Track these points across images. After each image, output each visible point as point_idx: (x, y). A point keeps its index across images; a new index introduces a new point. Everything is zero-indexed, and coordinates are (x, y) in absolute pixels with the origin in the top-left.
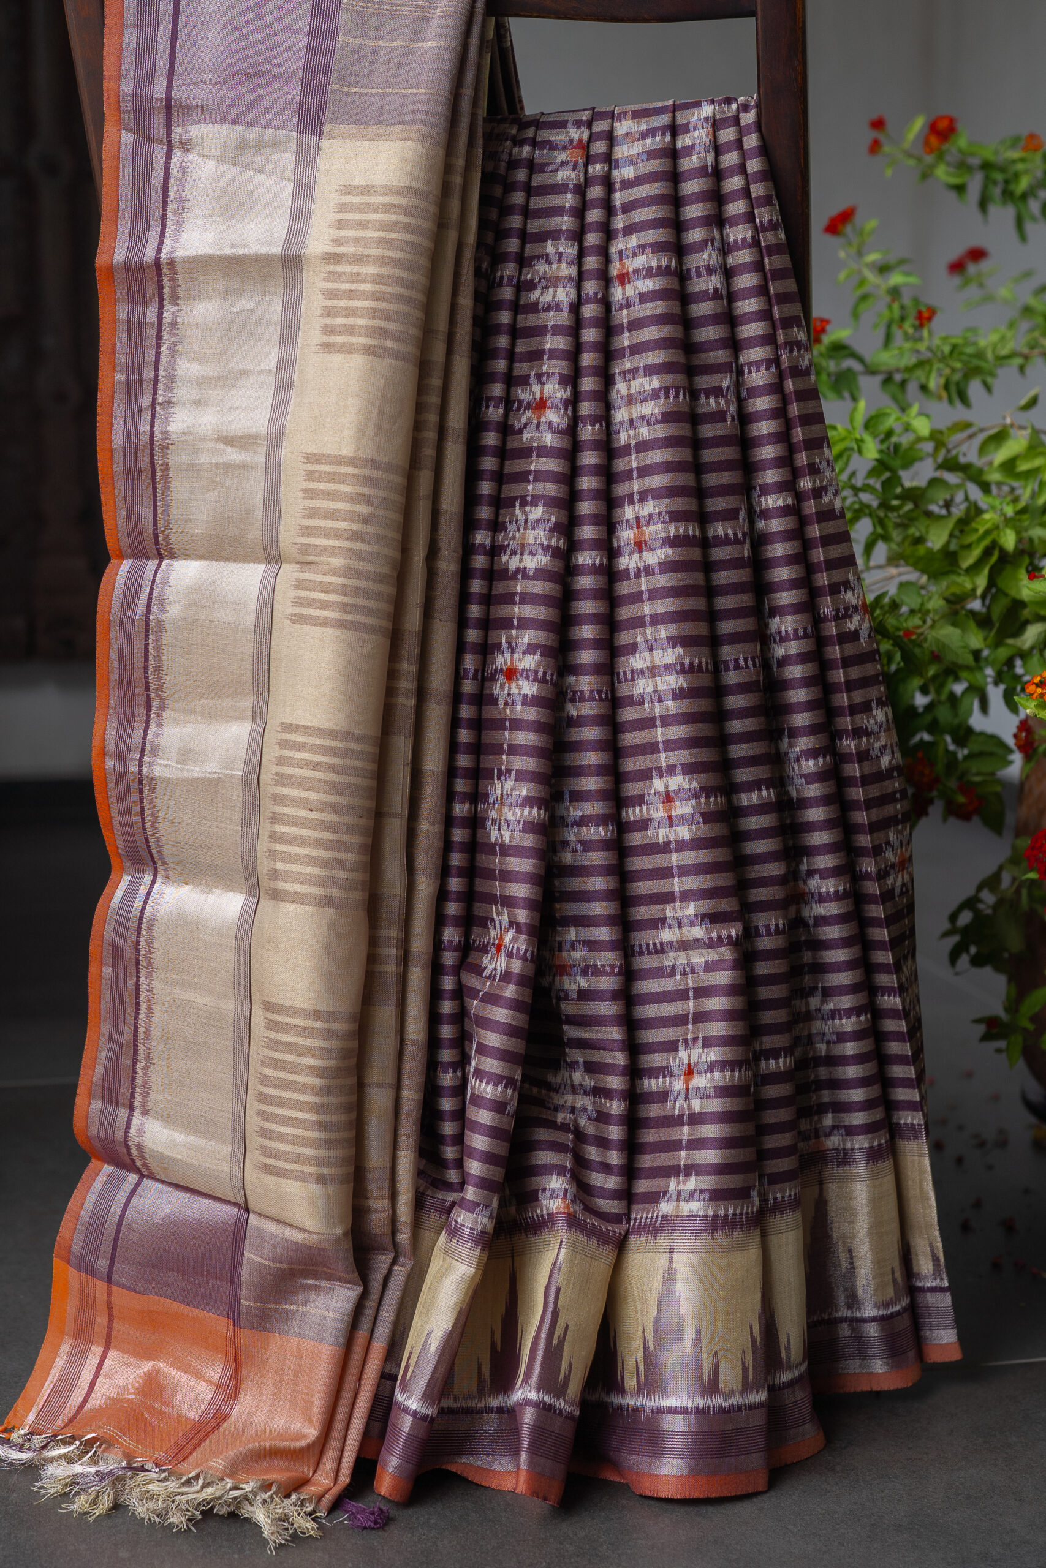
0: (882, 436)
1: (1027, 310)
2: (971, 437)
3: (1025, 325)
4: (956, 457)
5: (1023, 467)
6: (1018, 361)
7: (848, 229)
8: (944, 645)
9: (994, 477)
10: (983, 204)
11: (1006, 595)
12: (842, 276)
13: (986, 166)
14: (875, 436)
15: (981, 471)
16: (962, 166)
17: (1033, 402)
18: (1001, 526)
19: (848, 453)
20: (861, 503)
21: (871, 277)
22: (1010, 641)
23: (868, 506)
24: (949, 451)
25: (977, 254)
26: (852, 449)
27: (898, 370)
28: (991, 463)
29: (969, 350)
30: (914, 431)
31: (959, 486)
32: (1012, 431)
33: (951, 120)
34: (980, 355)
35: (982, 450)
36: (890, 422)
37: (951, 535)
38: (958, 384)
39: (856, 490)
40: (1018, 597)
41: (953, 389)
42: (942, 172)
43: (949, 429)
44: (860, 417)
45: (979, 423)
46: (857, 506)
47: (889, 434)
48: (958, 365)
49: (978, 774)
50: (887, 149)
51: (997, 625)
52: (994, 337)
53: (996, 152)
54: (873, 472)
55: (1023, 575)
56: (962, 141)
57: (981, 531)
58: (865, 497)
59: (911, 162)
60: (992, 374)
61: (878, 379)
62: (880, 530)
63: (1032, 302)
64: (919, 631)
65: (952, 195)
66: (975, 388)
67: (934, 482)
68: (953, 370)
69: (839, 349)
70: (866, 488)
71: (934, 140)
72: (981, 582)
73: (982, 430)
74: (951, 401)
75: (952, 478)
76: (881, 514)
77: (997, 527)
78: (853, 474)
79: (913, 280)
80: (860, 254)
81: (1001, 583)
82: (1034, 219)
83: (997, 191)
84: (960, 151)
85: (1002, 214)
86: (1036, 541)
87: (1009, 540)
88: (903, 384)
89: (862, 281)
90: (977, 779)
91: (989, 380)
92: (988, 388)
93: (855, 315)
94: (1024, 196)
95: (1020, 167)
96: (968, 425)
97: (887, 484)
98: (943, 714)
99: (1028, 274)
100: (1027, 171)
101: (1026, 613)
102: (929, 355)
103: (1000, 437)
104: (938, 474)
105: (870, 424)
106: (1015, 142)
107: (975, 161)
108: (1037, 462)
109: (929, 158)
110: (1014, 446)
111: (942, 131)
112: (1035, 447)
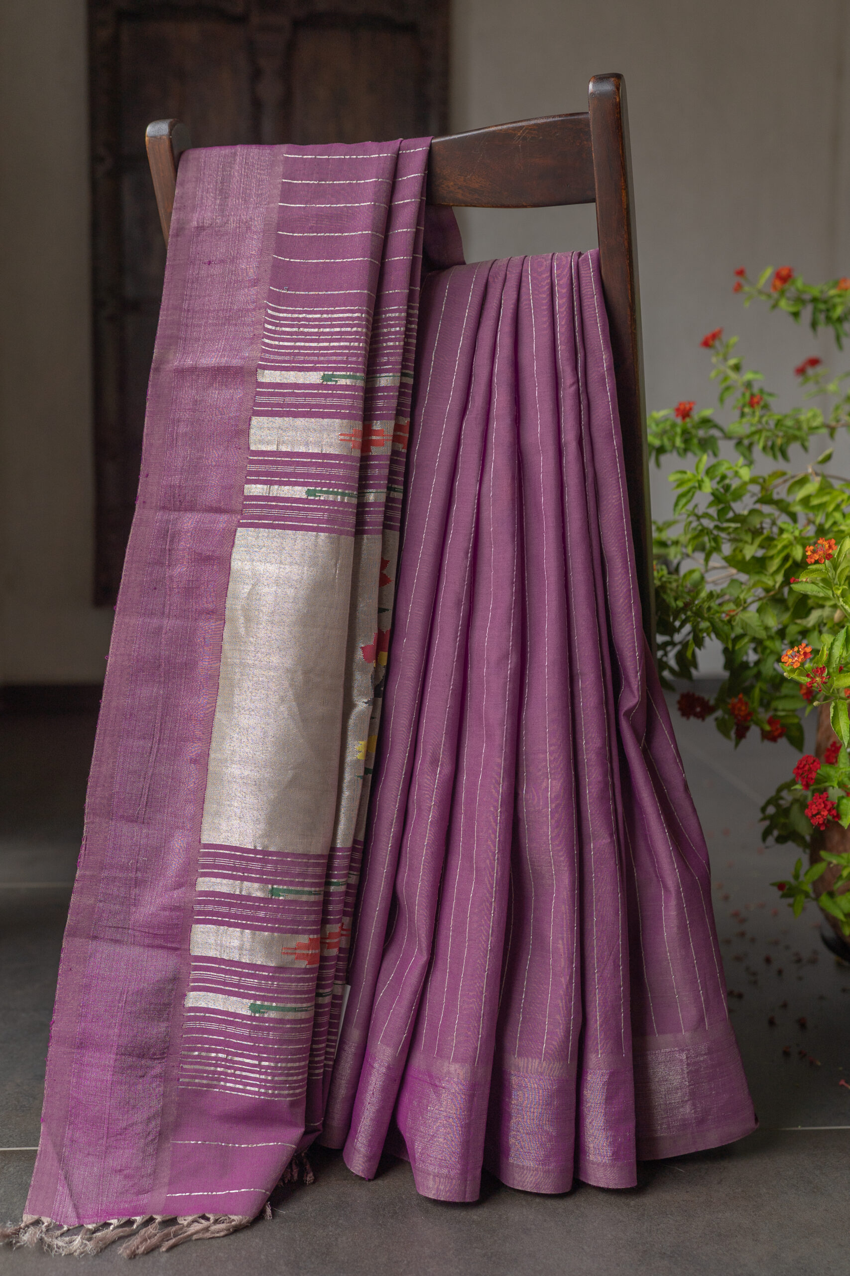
0: (718, 479)
2: (785, 481)
4: (771, 495)
5: (815, 502)
7: (717, 343)
8: (747, 624)
9: (798, 509)
10: (814, 325)
11: (795, 590)
12: (713, 374)
13: (814, 300)
14: (712, 479)
15: (788, 505)
16: (799, 300)
17: (828, 458)
18: (794, 543)
19: (693, 490)
20: (701, 524)
21: (733, 375)
22: (799, 621)
23: (707, 529)
24: (768, 490)
25: (814, 362)
26: (694, 487)
28: (794, 501)
29: (791, 423)
30: (740, 478)
31: (770, 514)
32: (811, 478)
33: (790, 270)
34: (798, 426)
35: (790, 490)
36: (723, 469)
37: (760, 547)
38: (780, 446)
39: (698, 518)
40: (803, 592)
41: (777, 449)
42: (783, 304)
43: (770, 476)
44: (703, 467)
45: (790, 473)
46: (700, 528)
47: (723, 477)
48: (781, 434)
49: (783, 710)
50: (746, 289)
51: (792, 610)
52: (810, 414)
53: (822, 292)
54: (711, 505)
56: (798, 283)
57: (780, 547)
58: (706, 522)
59: (763, 298)
60: (807, 439)
61: (732, 443)
62: (713, 544)
64: (732, 614)
65: (791, 319)
66: (794, 449)
67: (752, 512)
68: (777, 437)
69: (706, 422)
70: (706, 515)
71: (779, 284)
72: (780, 578)
73: (793, 477)
74: (775, 457)
75: (766, 509)
76: (715, 532)
77: (790, 543)
78: (696, 506)
79: (759, 377)
80: (725, 359)
82: (847, 336)
83: (821, 317)
84: (798, 290)
85: (826, 331)
88: (750, 446)
89: (726, 378)
90: (782, 714)
91: (807, 444)
92: (805, 448)
93: (721, 400)
94: (840, 320)
95: (837, 300)
96: (784, 474)
97: (721, 512)
100: (842, 303)
101: (810, 602)
102: (760, 427)
103: (802, 482)
104: (758, 506)
105: (709, 471)
107: (807, 297)
108: (825, 499)
109: (775, 295)
110: (810, 488)
111: (784, 278)
112: (825, 488)
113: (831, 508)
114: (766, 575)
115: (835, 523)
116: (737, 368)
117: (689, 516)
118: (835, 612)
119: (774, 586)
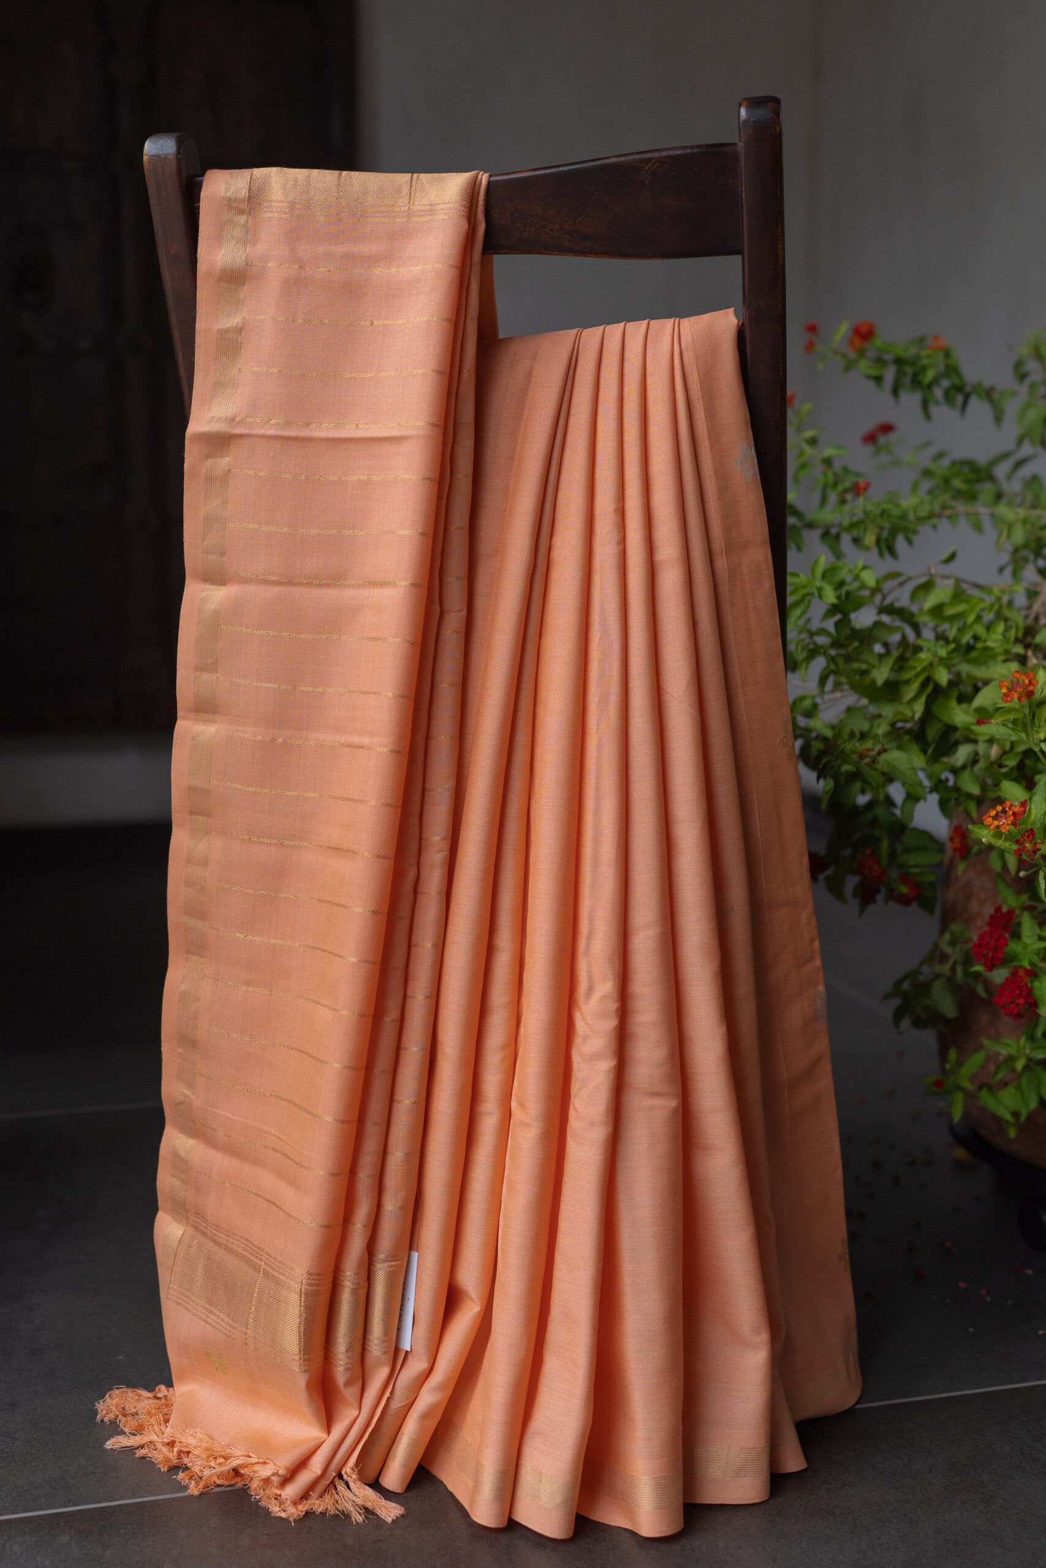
0: (837, 585)
1: (927, 473)
2: (902, 584)
3: (927, 485)
4: (892, 605)
5: (950, 611)
6: (934, 521)
8: (894, 766)
9: (924, 619)
10: (895, 391)
11: (940, 721)
13: (899, 361)
14: (831, 584)
15: (912, 615)
16: (880, 361)
17: (952, 557)
18: (935, 664)
19: (810, 597)
20: (815, 644)
21: (808, 450)
22: (945, 759)
23: (822, 647)
24: (884, 597)
25: (887, 428)
26: (812, 594)
27: (833, 525)
28: (921, 609)
29: (895, 512)
30: (862, 581)
31: (897, 629)
32: (937, 581)
33: (871, 326)
34: (904, 516)
35: (914, 595)
36: (842, 571)
37: (892, 670)
38: (887, 540)
39: (812, 634)
40: (950, 722)
41: (883, 544)
42: (863, 366)
43: (884, 578)
44: (818, 570)
45: (907, 573)
46: (811, 646)
47: (843, 583)
48: (886, 525)
49: (916, 866)
50: (819, 347)
51: (933, 746)
52: (913, 501)
53: (906, 350)
54: (827, 618)
55: (953, 703)
56: (878, 342)
57: (919, 669)
58: (821, 640)
59: (838, 358)
60: (915, 532)
61: (818, 533)
62: (832, 667)
63: (932, 466)
64: (872, 754)
65: (871, 384)
66: (900, 543)
67: (877, 624)
68: (882, 528)
70: (822, 632)
71: (857, 342)
72: (919, 708)
73: (910, 579)
74: (881, 554)
75: (891, 621)
76: (833, 652)
77: (931, 664)
78: (809, 620)
79: (840, 452)
80: (799, 431)
81: (936, 710)
82: (937, 403)
83: (907, 380)
84: (878, 349)
85: (911, 399)
86: (964, 675)
87: (943, 677)
88: (837, 537)
89: (803, 455)
90: (915, 870)
91: (911, 536)
92: (910, 542)
93: (796, 480)
94: (930, 386)
95: (925, 362)
96: (897, 575)
97: (839, 626)
98: (881, 812)
99: (927, 444)
100: (931, 365)
101: (958, 735)
102: (863, 517)
103: (927, 587)
104: (879, 618)
105: (827, 575)
106: (921, 341)
107: (889, 357)
108: (961, 608)
109: (852, 354)
110: (941, 594)
111: (864, 334)
112: (959, 595)
113: (971, 618)
114: (901, 703)
115: (976, 638)
116: (813, 442)
117: (800, 633)
118: (991, 747)
119: (913, 717)
